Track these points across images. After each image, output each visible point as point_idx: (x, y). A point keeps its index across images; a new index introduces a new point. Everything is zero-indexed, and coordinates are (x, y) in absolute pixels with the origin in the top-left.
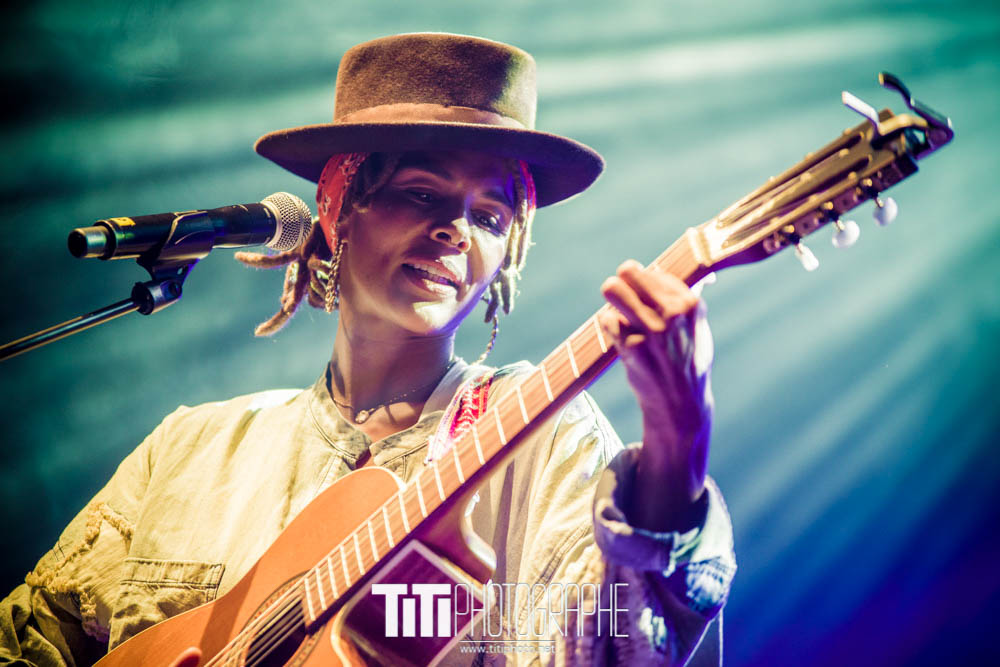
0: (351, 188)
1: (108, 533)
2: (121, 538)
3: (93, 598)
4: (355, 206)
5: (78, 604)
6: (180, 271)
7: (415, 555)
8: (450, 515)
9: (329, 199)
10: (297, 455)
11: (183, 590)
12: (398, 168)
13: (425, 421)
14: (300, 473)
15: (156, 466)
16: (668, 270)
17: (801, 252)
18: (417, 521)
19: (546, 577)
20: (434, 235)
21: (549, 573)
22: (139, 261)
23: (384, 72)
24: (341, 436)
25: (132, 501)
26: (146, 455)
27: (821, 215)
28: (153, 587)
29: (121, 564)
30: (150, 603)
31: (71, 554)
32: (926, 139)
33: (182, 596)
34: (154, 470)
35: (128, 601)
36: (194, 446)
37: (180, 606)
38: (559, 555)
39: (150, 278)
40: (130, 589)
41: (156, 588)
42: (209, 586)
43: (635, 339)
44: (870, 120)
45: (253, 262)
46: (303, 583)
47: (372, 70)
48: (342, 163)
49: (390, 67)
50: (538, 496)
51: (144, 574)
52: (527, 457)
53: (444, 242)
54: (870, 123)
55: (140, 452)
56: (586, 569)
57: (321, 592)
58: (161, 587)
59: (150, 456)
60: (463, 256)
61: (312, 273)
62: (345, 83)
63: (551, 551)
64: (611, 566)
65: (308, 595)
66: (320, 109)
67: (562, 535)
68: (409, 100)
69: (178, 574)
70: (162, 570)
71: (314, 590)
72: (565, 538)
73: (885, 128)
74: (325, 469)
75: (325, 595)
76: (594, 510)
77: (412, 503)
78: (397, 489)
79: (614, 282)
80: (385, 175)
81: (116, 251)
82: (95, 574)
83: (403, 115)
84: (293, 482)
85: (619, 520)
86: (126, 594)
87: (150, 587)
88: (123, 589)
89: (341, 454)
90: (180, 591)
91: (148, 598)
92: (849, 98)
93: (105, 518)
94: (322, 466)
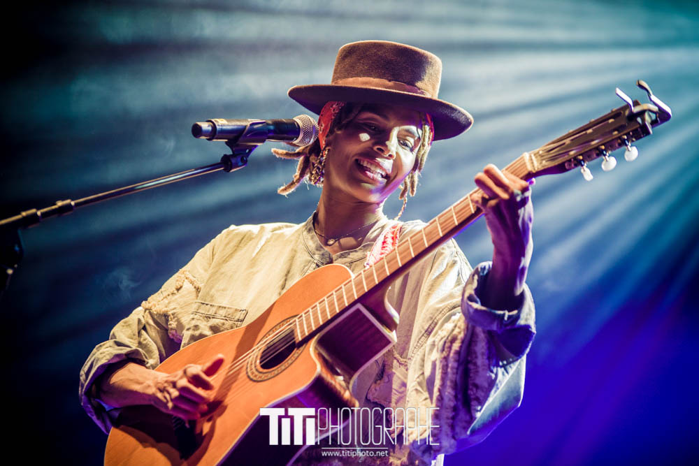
0: (335, 120)
1: (187, 286)
2: (194, 290)
3: (176, 319)
4: (335, 129)
5: (167, 321)
6: (247, 151)
7: (358, 311)
8: (379, 293)
9: (323, 125)
10: (292, 258)
11: (224, 321)
12: (360, 112)
13: (364, 246)
14: (293, 267)
15: (217, 254)
16: (512, 173)
17: (584, 171)
18: (361, 293)
19: (429, 332)
20: (375, 148)
21: (430, 330)
22: (226, 143)
23: (359, 60)
24: (318, 252)
25: (202, 271)
26: (212, 248)
27: (598, 152)
28: (208, 317)
29: (192, 303)
30: (206, 325)
31: (167, 294)
32: (656, 117)
33: (223, 324)
34: (216, 257)
35: (194, 323)
36: (238, 246)
37: (222, 329)
38: (436, 321)
39: (231, 153)
40: (196, 317)
41: (210, 318)
42: (238, 320)
43: (493, 202)
44: (629, 104)
45: (281, 154)
46: (295, 321)
47: (354, 58)
48: (332, 106)
49: (362, 58)
50: (425, 290)
51: (203, 310)
52: (419, 270)
53: (380, 153)
54: (628, 106)
55: (208, 247)
56: (455, 326)
57: (305, 326)
58: (213, 318)
59: (213, 249)
60: (391, 161)
61: (311, 164)
62: (339, 64)
63: (431, 318)
64: (470, 326)
65: (298, 327)
66: (324, 76)
67: (438, 310)
68: (370, 76)
69: (222, 312)
70: (214, 309)
71: (301, 325)
72: (439, 312)
73: (635, 110)
74: (306, 268)
75: (308, 328)
76: (463, 295)
77: (359, 284)
78: (350, 277)
79: (481, 175)
80: (353, 115)
81: (216, 137)
82: (178, 307)
83: (366, 83)
84: (288, 272)
85: (476, 302)
86: (193, 319)
87: (206, 317)
88: (192, 316)
89: (316, 261)
90: (222, 321)
91: (205, 323)
92: (619, 92)
93: (187, 278)
94: (305, 266)
